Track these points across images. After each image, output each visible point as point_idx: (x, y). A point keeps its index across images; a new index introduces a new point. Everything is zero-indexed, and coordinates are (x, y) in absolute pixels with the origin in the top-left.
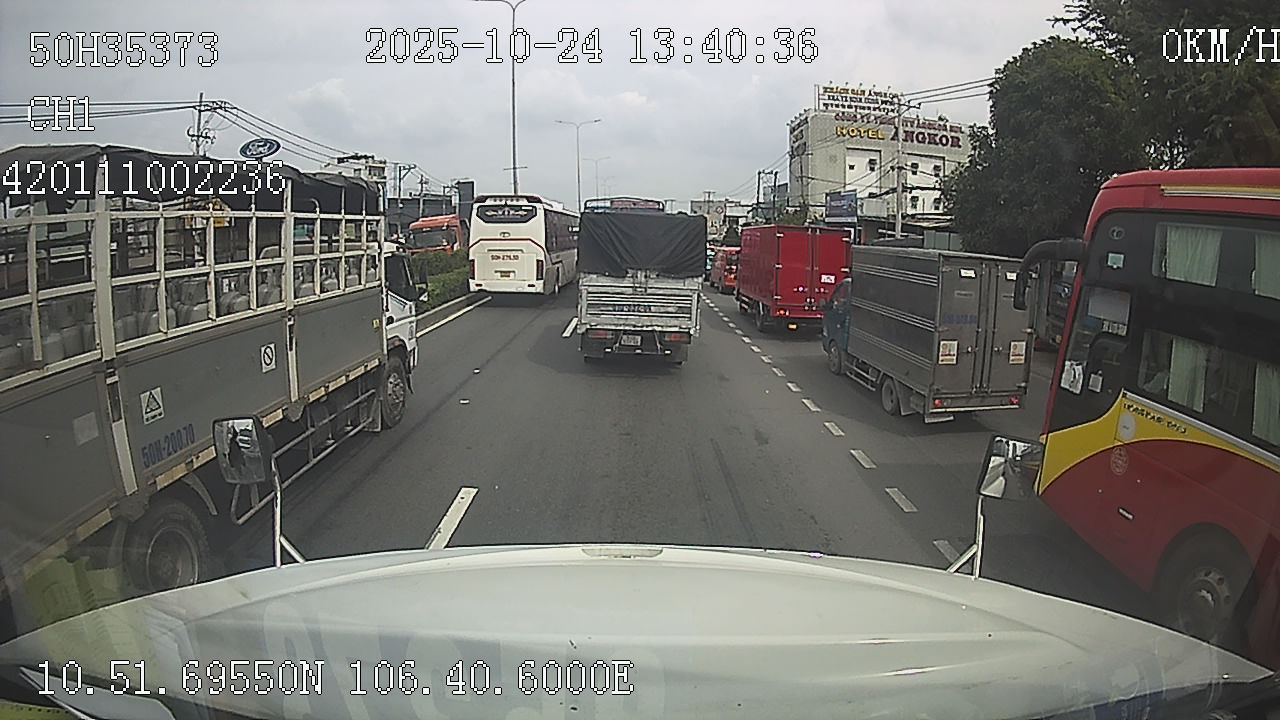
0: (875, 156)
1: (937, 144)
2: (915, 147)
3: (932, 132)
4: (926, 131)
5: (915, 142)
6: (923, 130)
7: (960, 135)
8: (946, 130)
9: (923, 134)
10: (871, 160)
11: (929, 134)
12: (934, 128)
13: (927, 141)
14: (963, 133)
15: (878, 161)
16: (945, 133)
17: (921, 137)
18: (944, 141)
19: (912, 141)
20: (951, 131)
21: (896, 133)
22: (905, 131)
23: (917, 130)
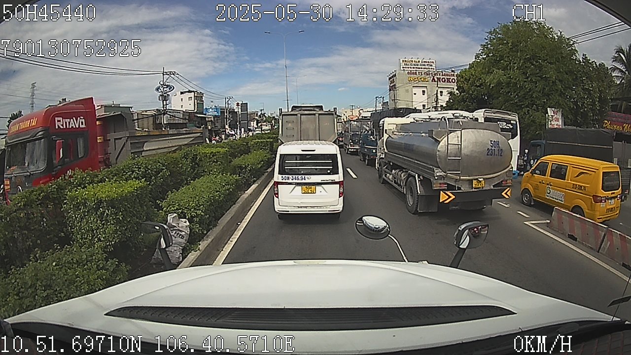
0: (425, 89)
1: (450, 82)
2: (441, 84)
3: (448, 77)
4: (446, 77)
8: (454, 76)
15: (426, 91)
21: (434, 79)
22: (437, 78)
23: (442, 77)
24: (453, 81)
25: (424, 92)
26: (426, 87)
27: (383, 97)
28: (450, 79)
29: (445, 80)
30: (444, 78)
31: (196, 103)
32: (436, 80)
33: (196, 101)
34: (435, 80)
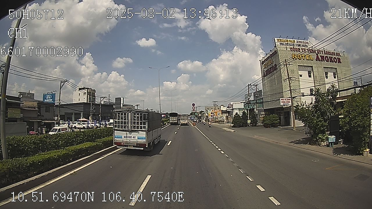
0: (310, 69)
1: (333, 62)
2: (325, 64)
3: (330, 56)
4: (328, 56)
7: (339, 57)
9: (327, 57)
10: (309, 71)
11: (329, 57)
12: (331, 54)
15: (312, 72)
16: (335, 56)
17: (327, 58)
18: (335, 61)
19: (324, 61)
20: (337, 55)
21: (317, 57)
22: (320, 56)
23: (325, 56)
25: (309, 73)
26: (312, 67)
27: (256, 86)
28: (332, 57)
29: (328, 59)
31: (88, 98)
32: (320, 58)
33: (89, 96)
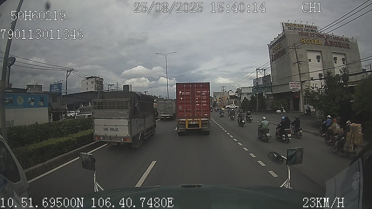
0: (319, 54)
1: (342, 47)
2: (334, 49)
5: (334, 46)
6: (336, 41)
7: (348, 43)
8: (344, 41)
10: (317, 56)
11: (338, 42)
12: (339, 40)
13: (338, 46)
14: (349, 42)
15: (321, 57)
17: (335, 44)
20: (345, 41)
21: (326, 42)
22: (329, 41)
23: (334, 41)
24: (344, 46)
26: (320, 51)
28: (341, 43)
30: (336, 42)
31: (96, 86)
33: (96, 84)
34: (328, 44)
